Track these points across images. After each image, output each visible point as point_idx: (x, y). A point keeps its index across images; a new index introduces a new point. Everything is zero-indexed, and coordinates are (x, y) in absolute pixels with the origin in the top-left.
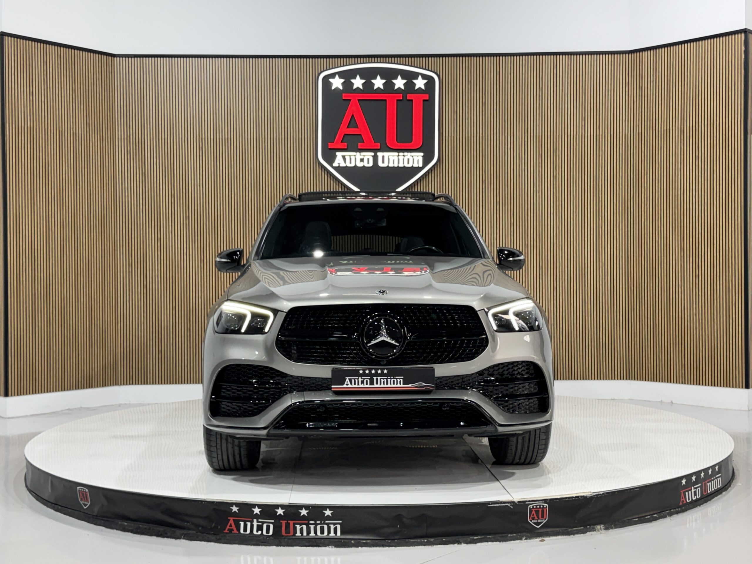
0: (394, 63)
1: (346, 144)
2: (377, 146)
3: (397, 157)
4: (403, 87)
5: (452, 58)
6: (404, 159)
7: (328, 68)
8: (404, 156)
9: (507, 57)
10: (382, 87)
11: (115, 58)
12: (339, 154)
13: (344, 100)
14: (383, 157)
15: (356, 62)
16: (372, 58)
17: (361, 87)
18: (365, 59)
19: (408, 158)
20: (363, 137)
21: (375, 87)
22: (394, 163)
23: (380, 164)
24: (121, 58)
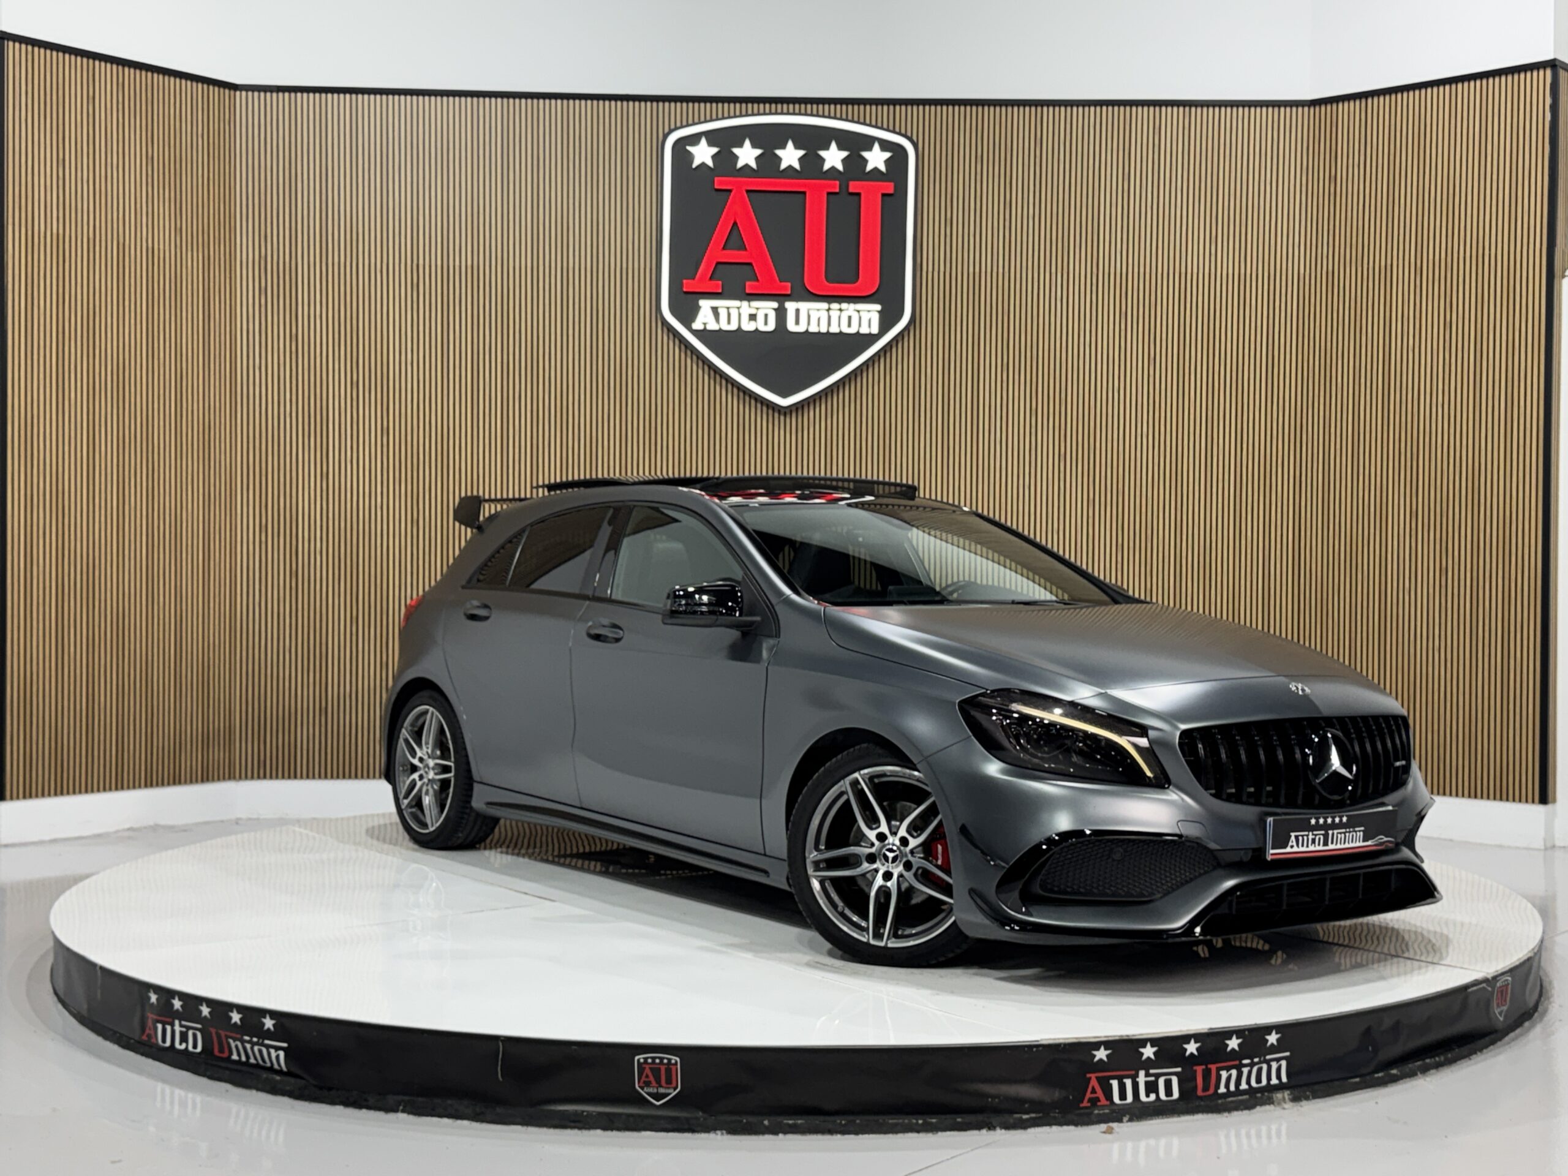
0: (823, 116)
1: (720, 282)
2: (785, 288)
3: (826, 313)
4: (840, 167)
5: (945, 108)
6: (839, 317)
7: (684, 123)
8: (841, 310)
9: (1057, 109)
10: (797, 166)
11: (238, 93)
12: (705, 305)
13: (717, 190)
14: (798, 311)
15: (744, 112)
16: (776, 103)
17: (753, 165)
18: (762, 106)
19: (850, 314)
20: (755, 268)
21: (783, 166)
22: (819, 325)
23: (791, 326)
24: (250, 93)
